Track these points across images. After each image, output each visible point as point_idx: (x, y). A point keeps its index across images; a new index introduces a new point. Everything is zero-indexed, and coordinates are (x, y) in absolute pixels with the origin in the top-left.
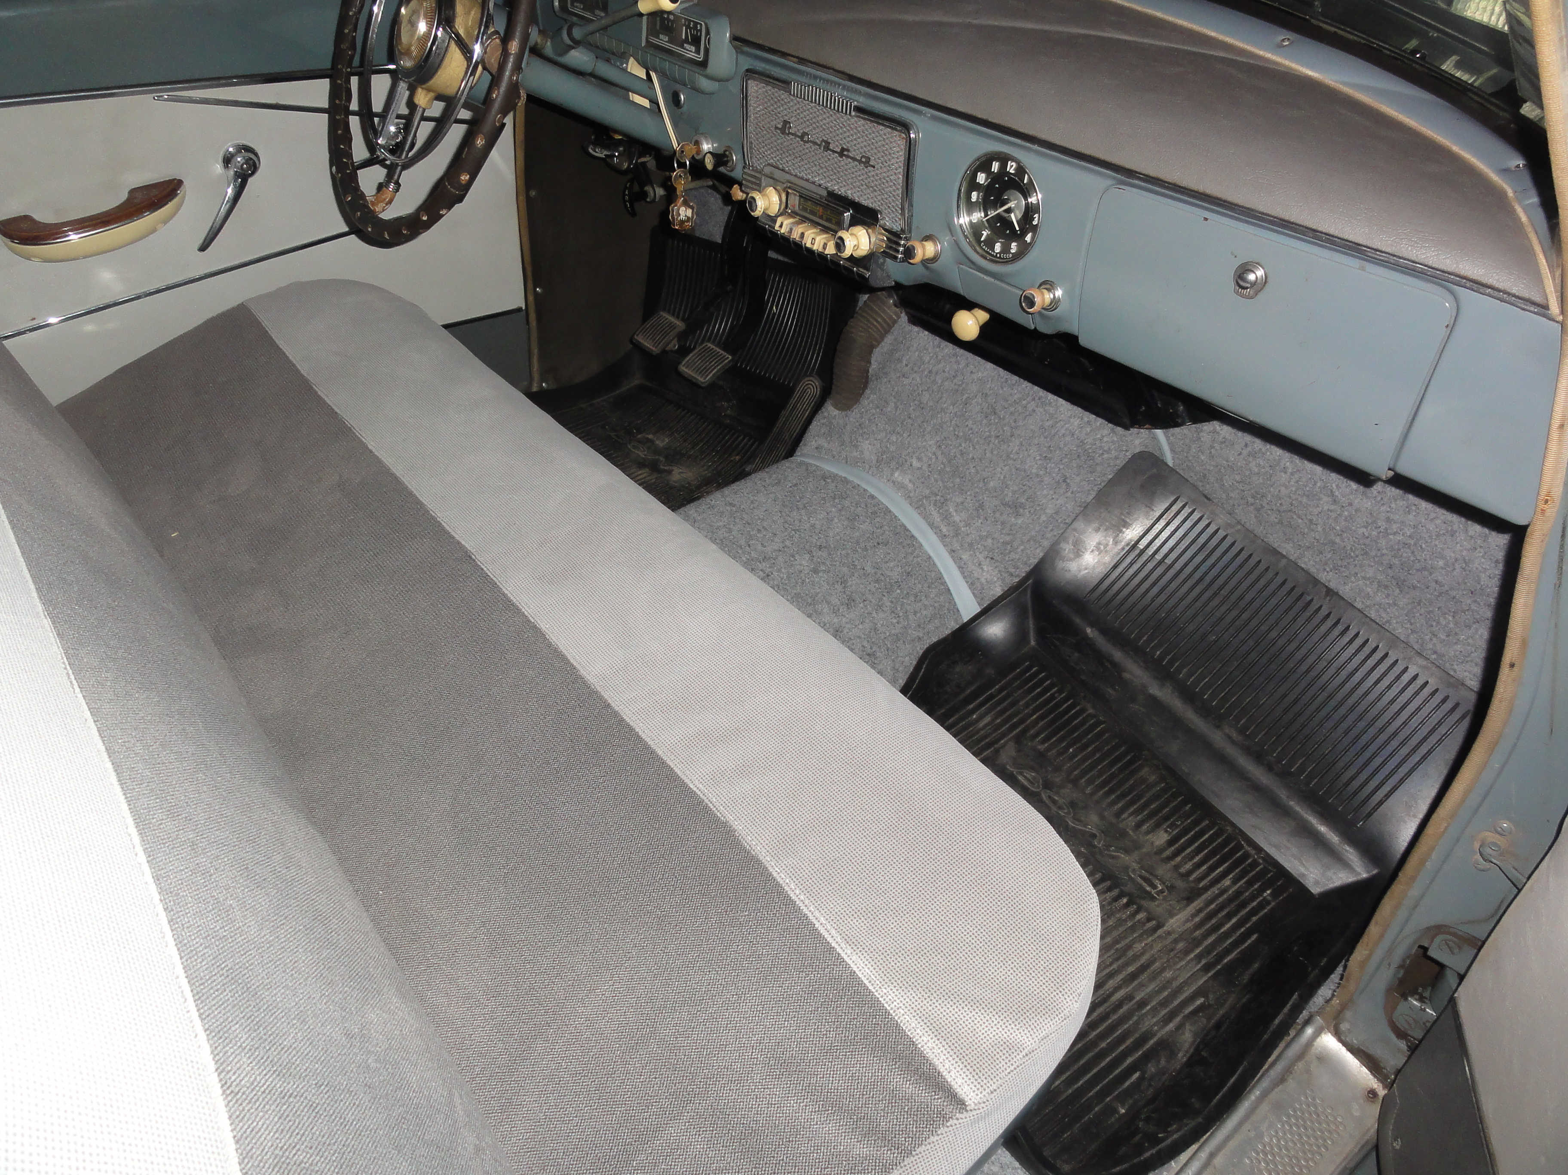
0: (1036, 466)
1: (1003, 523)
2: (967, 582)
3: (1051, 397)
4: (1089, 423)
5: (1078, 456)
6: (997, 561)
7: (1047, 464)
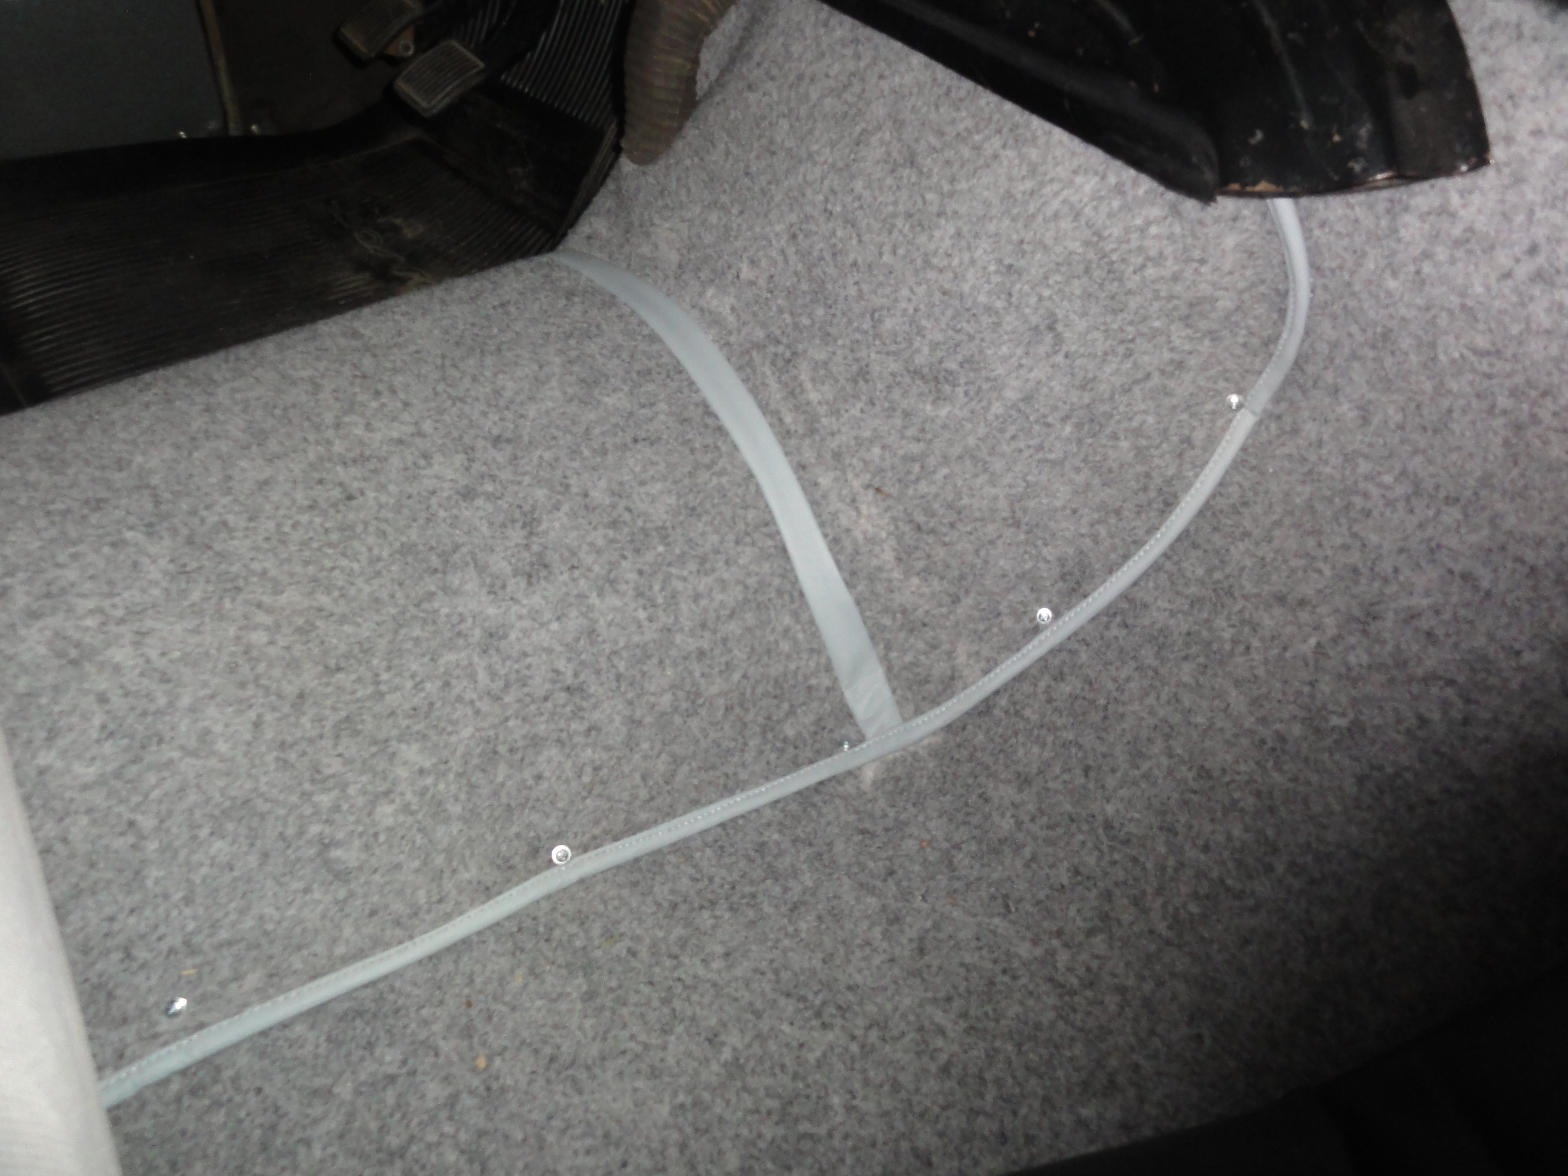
0: (987, 287)
1: (907, 414)
2: (825, 536)
3: (1037, 124)
4: (1119, 189)
5: (1087, 271)
6: (889, 496)
7: (1013, 284)
